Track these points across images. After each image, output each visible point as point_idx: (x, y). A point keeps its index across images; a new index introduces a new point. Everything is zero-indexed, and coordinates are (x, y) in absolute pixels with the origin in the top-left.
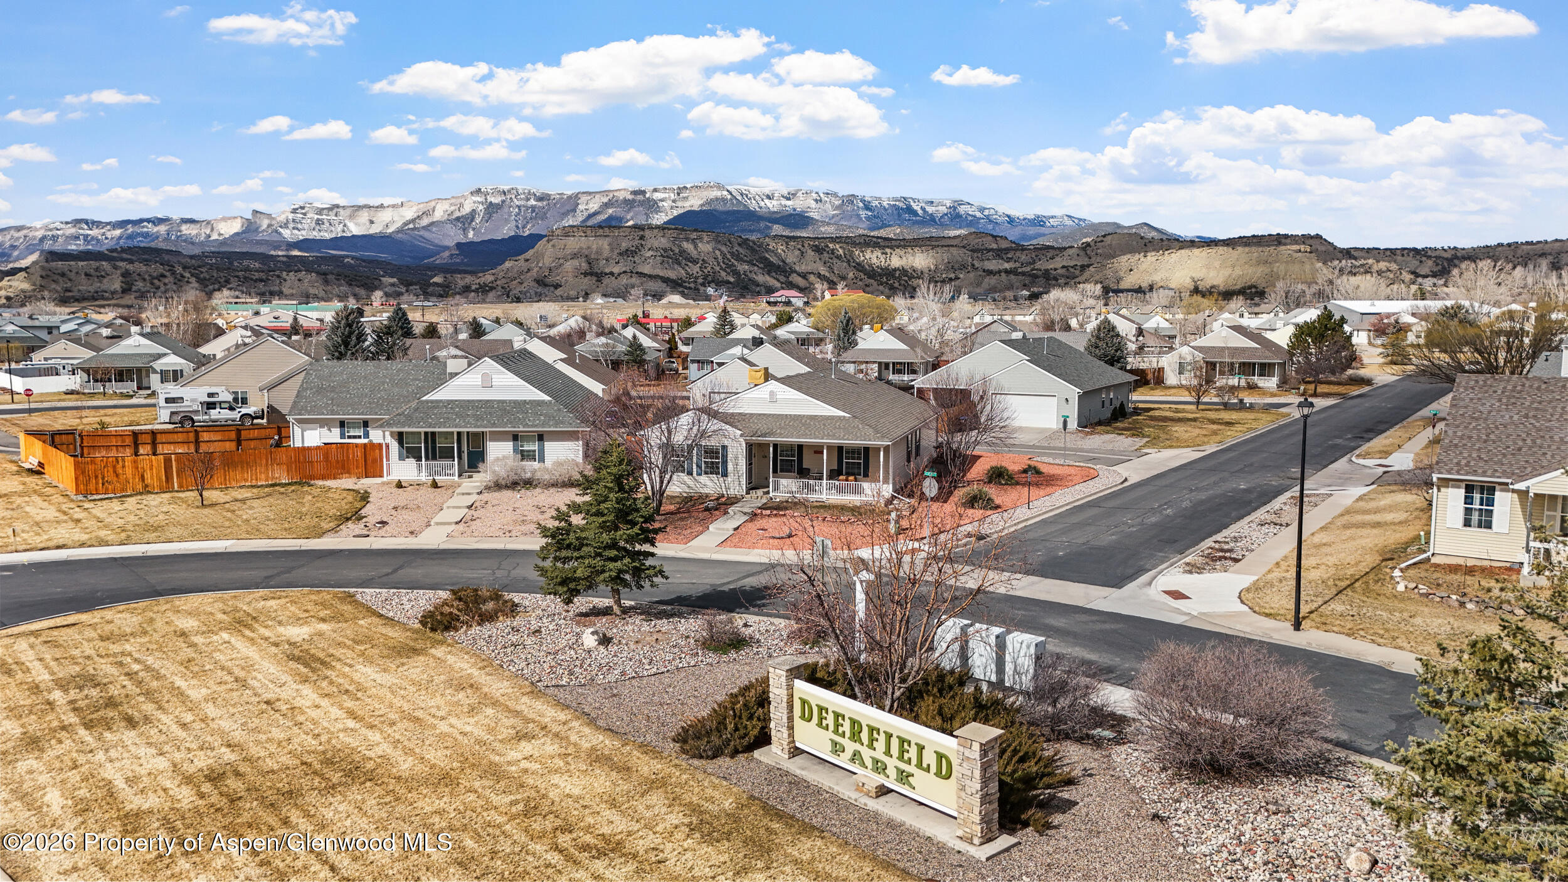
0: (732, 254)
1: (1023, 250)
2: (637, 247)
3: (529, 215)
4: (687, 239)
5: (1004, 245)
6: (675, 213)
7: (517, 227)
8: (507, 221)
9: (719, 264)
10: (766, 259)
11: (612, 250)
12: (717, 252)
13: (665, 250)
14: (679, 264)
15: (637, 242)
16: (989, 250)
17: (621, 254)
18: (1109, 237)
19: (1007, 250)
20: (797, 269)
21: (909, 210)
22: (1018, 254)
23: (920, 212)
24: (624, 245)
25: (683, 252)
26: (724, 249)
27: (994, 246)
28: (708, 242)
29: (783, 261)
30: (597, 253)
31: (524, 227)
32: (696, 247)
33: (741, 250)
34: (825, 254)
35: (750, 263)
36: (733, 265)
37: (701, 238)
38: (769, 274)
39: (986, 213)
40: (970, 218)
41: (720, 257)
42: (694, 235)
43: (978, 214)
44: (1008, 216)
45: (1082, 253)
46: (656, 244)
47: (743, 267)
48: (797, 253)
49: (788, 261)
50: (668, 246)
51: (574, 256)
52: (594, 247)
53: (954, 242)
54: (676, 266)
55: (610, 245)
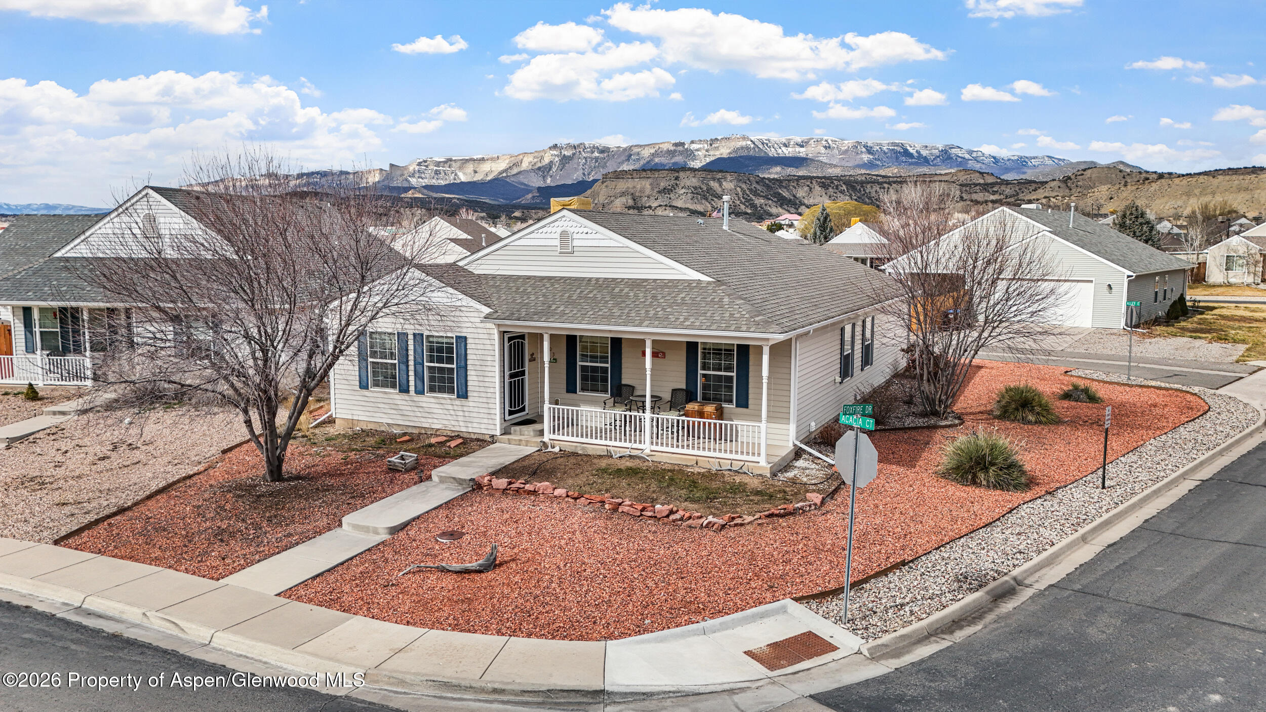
0: (751, 190)
1: (1007, 184)
2: (673, 186)
3: (593, 165)
4: (714, 179)
5: (990, 180)
6: (708, 160)
7: (584, 174)
8: (576, 169)
9: (739, 199)
10: (780, 194)
11: (652, 189)
12: (739, 189)
13: (695, 188)
14: (707, 199)
15: (673, 182)
16: (976, 185)
17: (659, 192)
18: (1089, 171)
19: (993, 185)
20: (806, 202)
21: (906, 153)
22: (1003, 187)
23: (916, 154)
24: (662, 184)
25: (710, 189)
26: (744, 186)
27: (982, 181)
28: (731, 181)
29: (794, 196)
30: (640, 191)
31: (589, 174)
32: (721, 185)
33: (758, 187)
34: (831, 189)
35: (766, 197)
36: (751, 200)
37: (725, 178)
38: (781, 206)
39: (974, 155)
40: (959, 160)
41: (741, 193)
42: (719, 175)
43: (967, 156)
44: (994, 158)
45: (1062, 185)
46: (688, 183)
47: (759, 201)
48: (806, 188)
49: (798, 195)
50: (697, 184)
51: (623, 194)
52: (639, 186)
53: (945, 178)
54: (703, 201)
55: (651, 184)
